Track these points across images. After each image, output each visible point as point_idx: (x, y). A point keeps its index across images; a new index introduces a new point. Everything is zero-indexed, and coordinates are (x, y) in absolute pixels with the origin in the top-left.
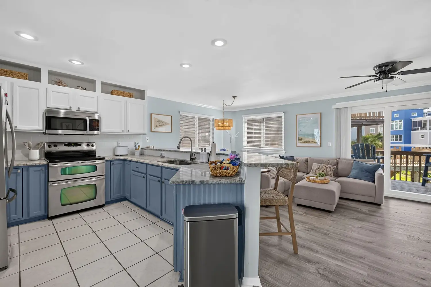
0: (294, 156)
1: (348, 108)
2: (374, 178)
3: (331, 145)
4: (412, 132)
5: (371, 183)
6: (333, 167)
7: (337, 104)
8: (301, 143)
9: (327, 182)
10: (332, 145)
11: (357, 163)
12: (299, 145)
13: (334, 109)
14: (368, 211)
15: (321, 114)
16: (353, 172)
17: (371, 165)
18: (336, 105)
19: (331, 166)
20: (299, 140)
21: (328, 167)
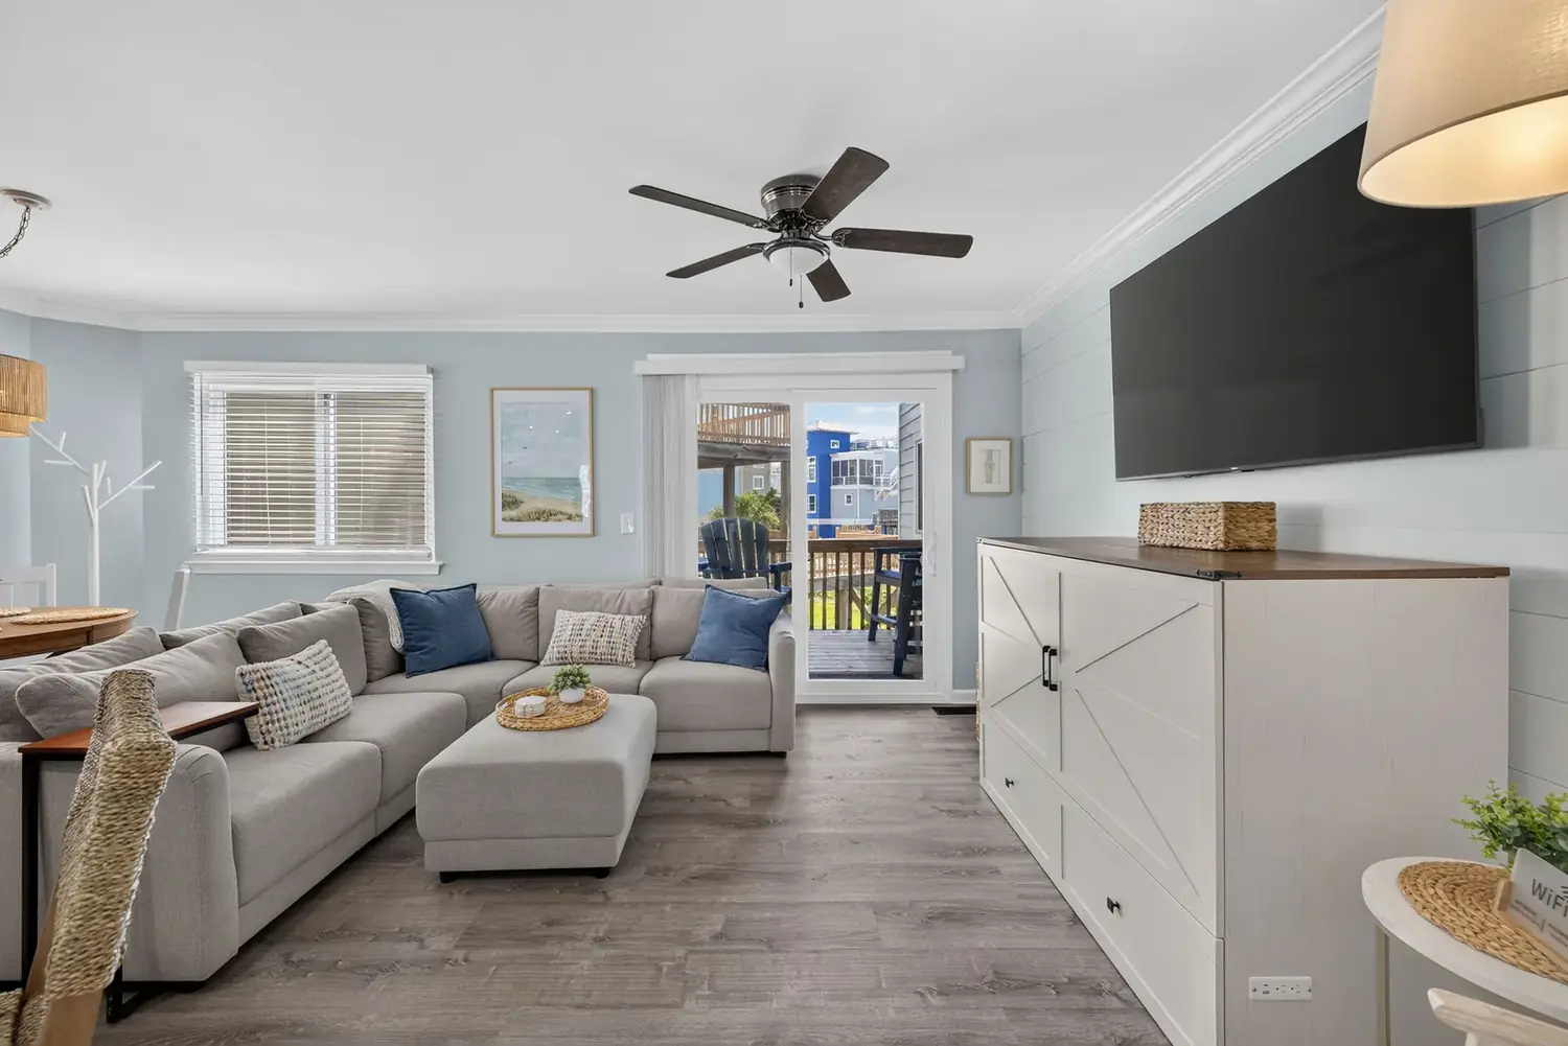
0: (474, 586)
1: (687, 377)
2: (766, 651)
3: (631, 530)
4: (833, 487)
5: (754, 675)
6: (633, 622)
7: (650, 357)
8: (512, 520)
9: (593, 717)
10: (635, 531)
11: (715, 596)
12: (503, 528)
13: (639, 376)
14: (746, 804)
15: (592, 391)
16: (704, 637)
17: (756, 599)
18: (645, 359)
19: (628, 618)
20: (503, 506)
21: (617, 623)
